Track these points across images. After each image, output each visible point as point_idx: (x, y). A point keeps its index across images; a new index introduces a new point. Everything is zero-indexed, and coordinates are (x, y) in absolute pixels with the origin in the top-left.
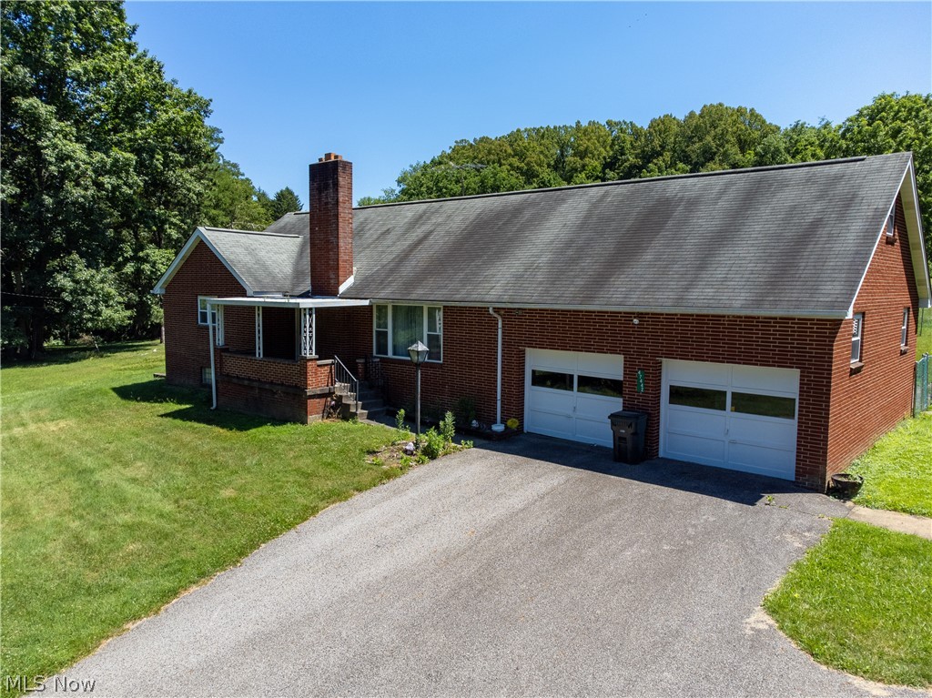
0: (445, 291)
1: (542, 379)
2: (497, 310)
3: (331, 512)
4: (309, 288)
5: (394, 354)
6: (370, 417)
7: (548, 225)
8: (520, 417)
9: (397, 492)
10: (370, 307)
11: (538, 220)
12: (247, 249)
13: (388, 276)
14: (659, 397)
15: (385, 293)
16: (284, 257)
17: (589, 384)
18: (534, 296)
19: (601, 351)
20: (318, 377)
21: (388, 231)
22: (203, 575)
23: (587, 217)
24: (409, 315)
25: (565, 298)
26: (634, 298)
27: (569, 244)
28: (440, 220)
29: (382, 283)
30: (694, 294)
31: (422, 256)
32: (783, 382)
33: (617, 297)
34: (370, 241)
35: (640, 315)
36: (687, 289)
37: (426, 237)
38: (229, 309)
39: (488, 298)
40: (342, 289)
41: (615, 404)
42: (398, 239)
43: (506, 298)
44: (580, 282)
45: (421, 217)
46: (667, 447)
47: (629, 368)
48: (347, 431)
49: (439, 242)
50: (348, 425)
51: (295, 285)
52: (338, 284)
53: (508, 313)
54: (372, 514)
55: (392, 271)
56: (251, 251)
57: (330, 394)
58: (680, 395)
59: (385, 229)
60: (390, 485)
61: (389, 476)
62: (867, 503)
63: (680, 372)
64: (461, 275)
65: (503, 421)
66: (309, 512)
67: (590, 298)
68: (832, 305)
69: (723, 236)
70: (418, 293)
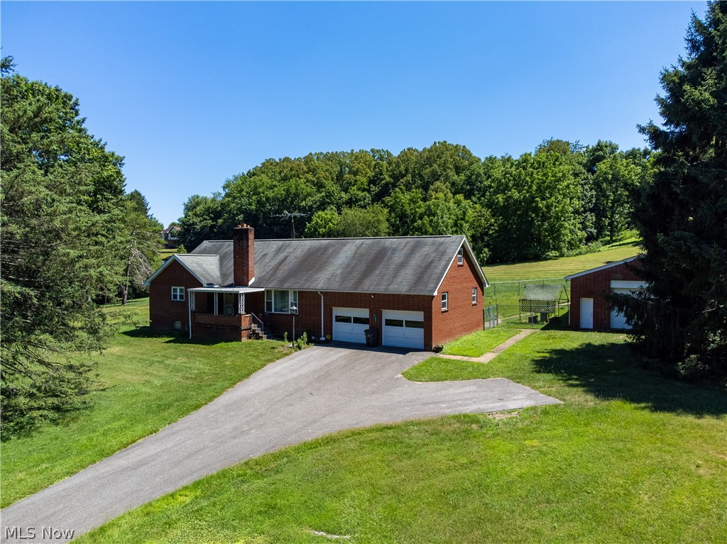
0: (298, 285)
1: (340, 319)
2: (321, 292)
3: (270, 365)
4: (233, 282)
5: (275, 311)
6: (268, 338)
7: (340, 256)
8: (331, 334)
9: (291, 359)
10: (264, 292)
11: (336, 253)
12: (197, 264)
13: (271, 277)
14: (381, 323)
15: (272, 285)
16: (214, 267)
17: (357, 320)
18: (335, 287)
19: (361, 307)
20: (246, 321)
21: (265, 255)
22: (240, 380)
23: (355, 253)
24: (283, 294)
25: (347, 288)
26: (372, 288)
27: (348, 265)
28: (291, 250)
29: (269, 281)
30: (391, 287)
31: (285, 268)
32: (418, 316)
33: (366, 288)
34: (257, 259)
35: (374, 294)
36: (389, 285)
37: (286, 258)
38: (197, 293)
39: (317, 288)
40: (250, 283)
41: (367, 327)
42: (272, 259)
43: (325, 288)
44: (353, 282)
45: (281, 248)
46: (384, 342)
47: (371, 313)
48: (261, 343)
49: (292, 262)
50: (260, 341)
51: (223, 281)
52: (248, 281)
53: (325, 294)
54: (285, 364)
55: (272, 275)
56: (200, 265)
57: (250, 329)
58: (390, 323)
59: (264, 253)
60: (287, 357)
61: (287, 354)
62: (443, 353)
63: (389, 314)
64: (305, 278)
65: (324, 336)
66: (263, 366)
67: (357, 288)
68: (430, 291)
69: (403, 265)
70: (286, 286)
